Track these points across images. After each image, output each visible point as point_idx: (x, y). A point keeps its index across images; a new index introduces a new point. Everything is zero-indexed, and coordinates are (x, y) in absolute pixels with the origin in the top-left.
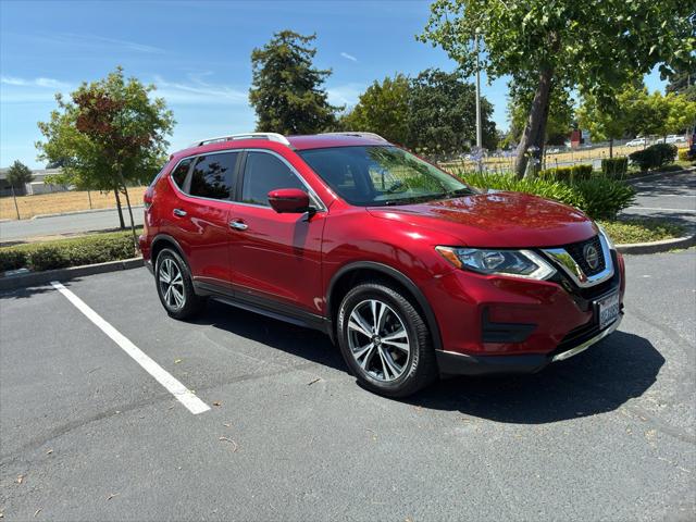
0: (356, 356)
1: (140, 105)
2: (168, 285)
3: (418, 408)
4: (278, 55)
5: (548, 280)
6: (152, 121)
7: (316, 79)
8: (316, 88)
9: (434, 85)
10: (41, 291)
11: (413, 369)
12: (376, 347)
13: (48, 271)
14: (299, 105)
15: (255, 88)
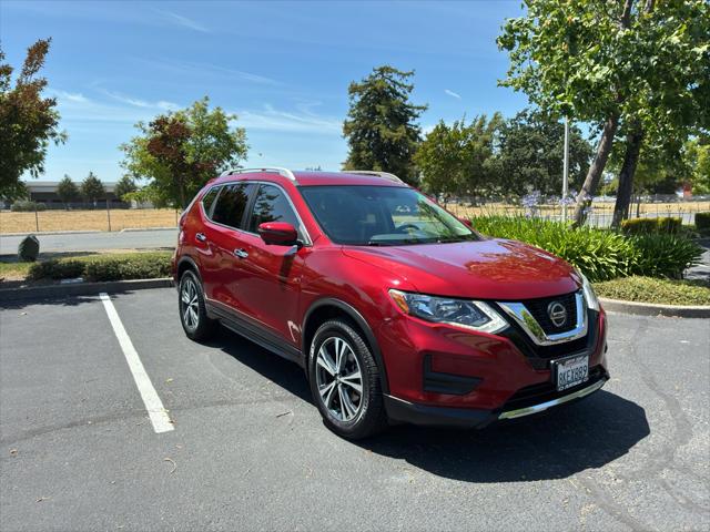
0: (322, 393)
1: (220, 131)
2: (188, 305)
3: (366, 452)
4: (375, 89)
5: (498, 334)
6: (229, 146)
7: (411, 114)
8: (410, 122)
9: (532, 125)
10: (89, 301)
11: (363, 411)
12: (337, 385)
13: (100, 283)
14: (390, 140)
15: (350, 119)
